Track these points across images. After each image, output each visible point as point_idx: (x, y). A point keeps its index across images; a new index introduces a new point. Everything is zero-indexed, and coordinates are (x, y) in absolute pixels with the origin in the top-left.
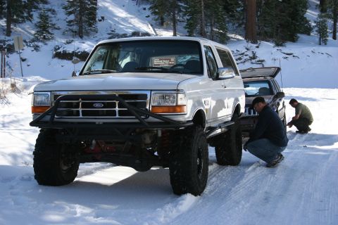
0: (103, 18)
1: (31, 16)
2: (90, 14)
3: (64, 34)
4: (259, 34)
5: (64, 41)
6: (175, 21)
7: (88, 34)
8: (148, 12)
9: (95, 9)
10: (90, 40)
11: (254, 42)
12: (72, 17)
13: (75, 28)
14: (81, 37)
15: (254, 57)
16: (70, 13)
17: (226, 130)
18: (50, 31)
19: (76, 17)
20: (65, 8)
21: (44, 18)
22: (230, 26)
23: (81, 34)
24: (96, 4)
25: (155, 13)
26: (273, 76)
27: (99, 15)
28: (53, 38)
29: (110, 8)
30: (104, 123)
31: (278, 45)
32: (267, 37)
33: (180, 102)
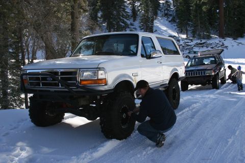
0: (156, 30)
2: (150, 29)
4: (226, 34)
6: (187, 30)
8: (176, 27)
9: (153, 27)
11: (223, 38)
15: (223, 45)
16: (142, 29)
17: (164, 89)
20: (140, 27)
22: (212, 32)
24: (153, 25)
25: (178, 27)
26: (220, 54)
27: (154, 29)
30: (55, 91)
31: (234, 39)
32: (229, 36)
33: (100, 77)
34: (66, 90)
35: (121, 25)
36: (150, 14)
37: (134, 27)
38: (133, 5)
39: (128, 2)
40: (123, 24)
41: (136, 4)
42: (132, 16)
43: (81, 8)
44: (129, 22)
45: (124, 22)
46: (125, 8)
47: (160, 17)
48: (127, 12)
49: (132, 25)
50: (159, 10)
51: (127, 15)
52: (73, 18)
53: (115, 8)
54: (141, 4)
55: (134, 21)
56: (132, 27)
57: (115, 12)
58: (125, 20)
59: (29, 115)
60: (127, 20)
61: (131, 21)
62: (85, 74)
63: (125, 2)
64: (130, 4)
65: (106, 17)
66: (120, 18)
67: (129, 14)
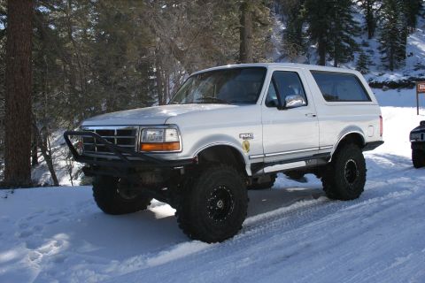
0: (412, 54)
1: (353, 57)
2: (399, 51)
3: (378, 69)
5: (377, 74)
7: (397, 67)
9: (404, 48)
10: (399, 72)
12: (385, 55)
13: (387, 63)
14: (392, 70)
16: (383, 52)
18: (367, 67)
19: (388, 54)
20: (379, 48)
21: (363, 57)
23: (391, 68)
24: (405, 43)
27: (408, 51)
28: (369, 72)
29: (419, 46)
33: (169, 138)
34: (117, 157)
35: (344, 46)
36: (400, 24)
37: (369, 48)
38: (369, 8)
39: (360, 3)
40: (346, 44)
41: (374, 7)
42: (366, 29)
43: (257, 19)
44: (358, 40)
45: (348, 40)
46: (352, 15)
47: (421, 28)
48: (356, 23)
49: (365, 44)
50: (420, 15)
51: (356, 27)
52: (242, 37)
53: (333, 16)
54: (382, 7)
55: (370, 38)
56: (365, 48)
57: (333, 23)
58: (352, 37)
59: (94, 195)
60: (355, 36)
61: (365, 38)
62: (150, 133)
63: (355, 4)
64: (363, 6)
65: (316, 34)
66: (341, 34)
67: (359, 26)
